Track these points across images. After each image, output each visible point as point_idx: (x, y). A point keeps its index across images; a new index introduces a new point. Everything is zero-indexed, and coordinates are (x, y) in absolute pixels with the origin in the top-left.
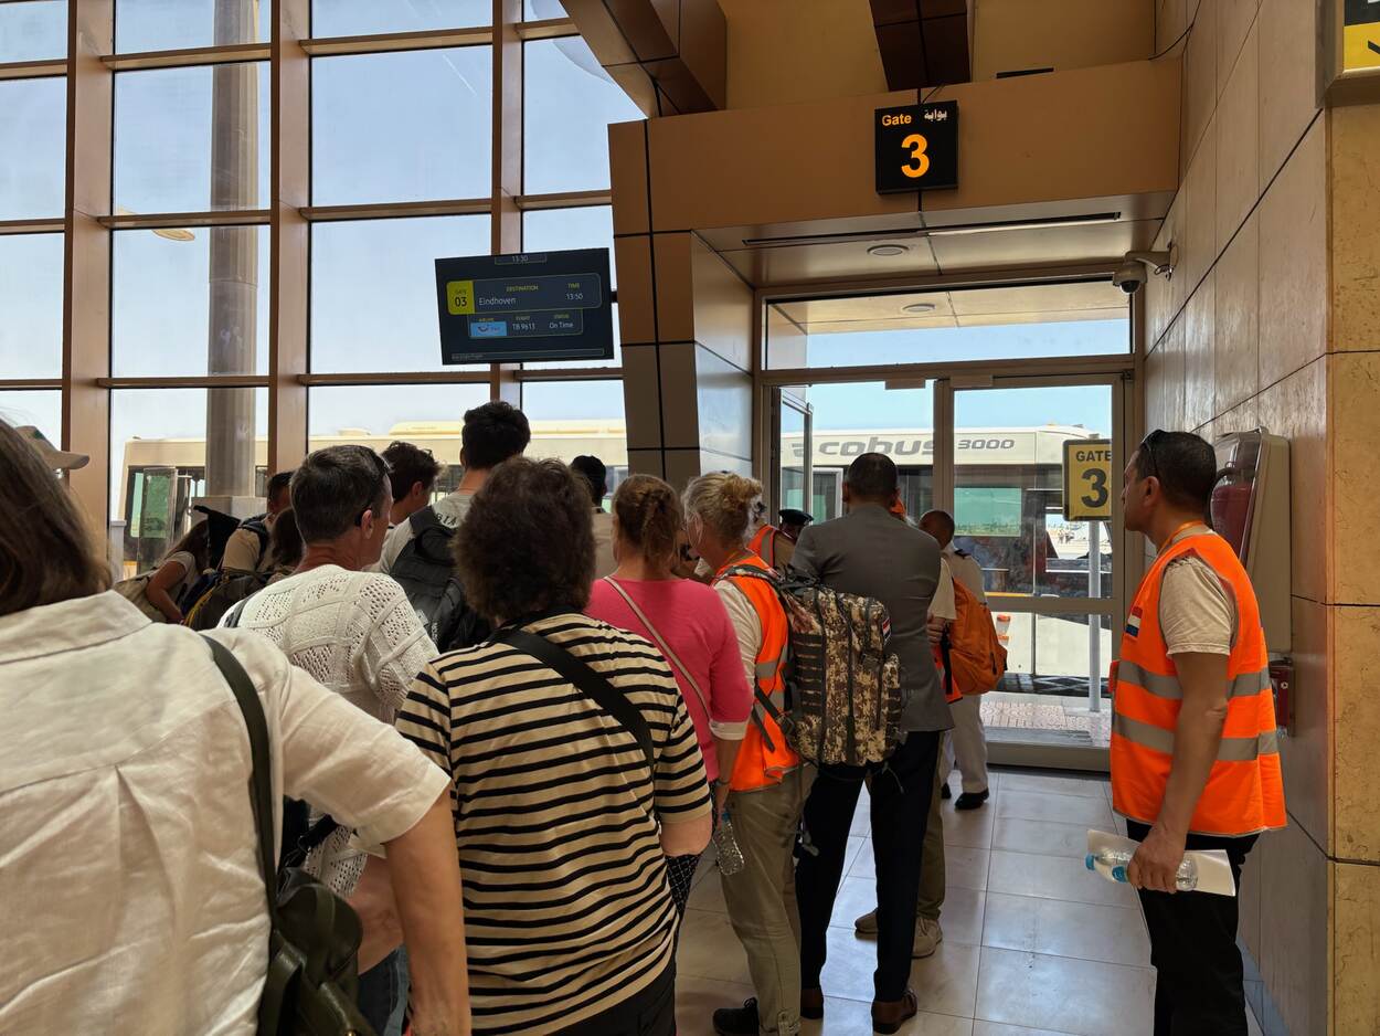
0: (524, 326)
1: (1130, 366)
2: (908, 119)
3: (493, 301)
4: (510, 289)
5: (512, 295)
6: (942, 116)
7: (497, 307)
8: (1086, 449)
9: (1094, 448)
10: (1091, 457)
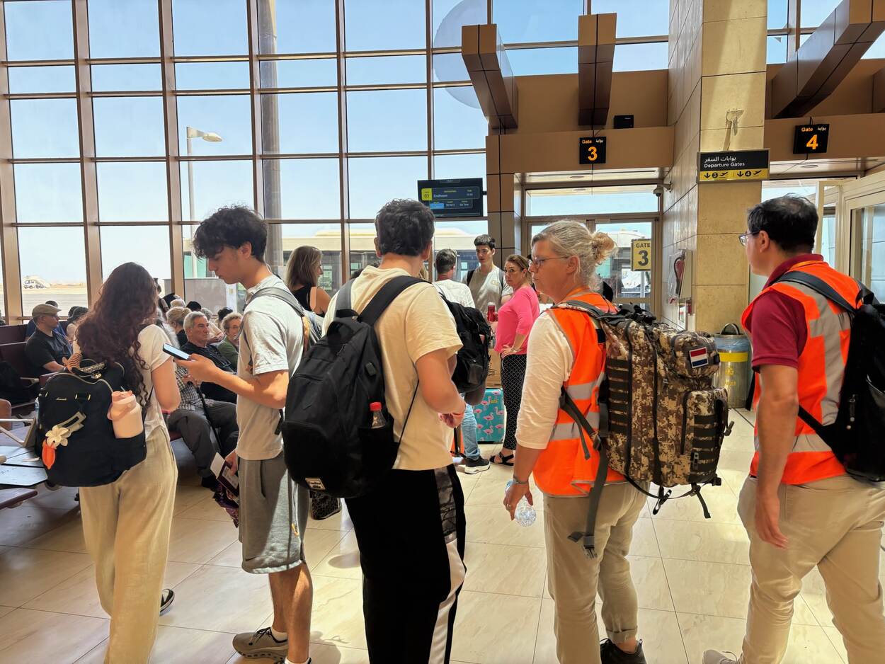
0: (451, 204)
1: (657, 216)
2: (591, 142)
3: (439, 196)
4: (445, 192)
5: (446, 194)
6: (601, 141)
7: (440, 198)
8: (640, 243)
9: (643, 242)
10: (642, 245)
